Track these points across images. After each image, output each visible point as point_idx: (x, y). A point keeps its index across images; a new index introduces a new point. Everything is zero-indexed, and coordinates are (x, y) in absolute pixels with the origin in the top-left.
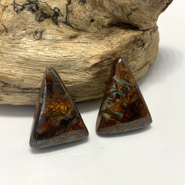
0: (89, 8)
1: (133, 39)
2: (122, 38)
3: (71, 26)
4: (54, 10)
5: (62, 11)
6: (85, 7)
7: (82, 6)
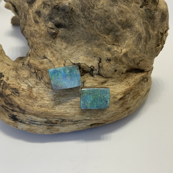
0: (113, 63)
1: (142, 78)
2: (135, 78)
3: (102, 76)
4: (90, 68)
5: (95, 68)
6: (111, 63)
7: (109, 63)
